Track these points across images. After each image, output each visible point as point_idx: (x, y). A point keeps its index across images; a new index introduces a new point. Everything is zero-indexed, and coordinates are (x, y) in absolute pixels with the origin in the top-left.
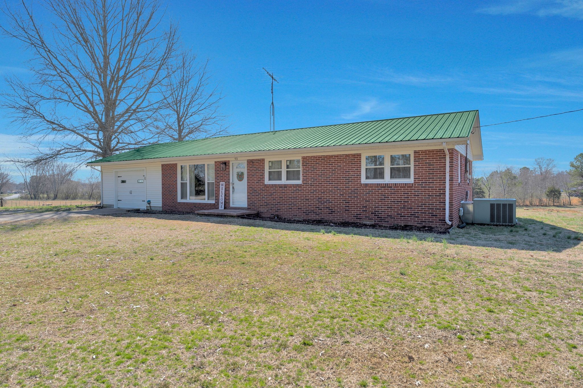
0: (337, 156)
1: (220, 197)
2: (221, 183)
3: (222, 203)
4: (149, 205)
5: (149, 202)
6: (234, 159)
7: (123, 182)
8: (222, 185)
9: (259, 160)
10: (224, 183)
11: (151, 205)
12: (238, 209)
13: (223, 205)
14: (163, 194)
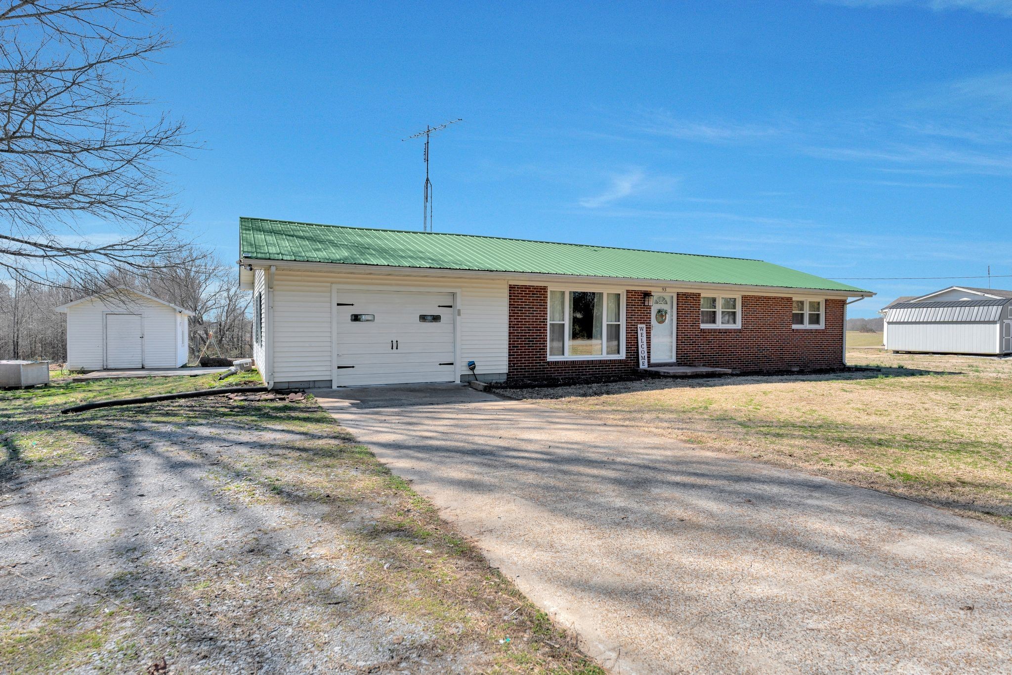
0: (775, 298)
1: (640, 349)
2: (639, 326)
3: (644, 358)
4: (471, 373)
5: (472, 366)
6: (660, 289)
7: (356, 318)
8: (642, 329)
9: (693, 294)
10: (644, 326)
11: (476, 372)
12: (664, 366)
13: (646, 361)
14: (512, 347)
